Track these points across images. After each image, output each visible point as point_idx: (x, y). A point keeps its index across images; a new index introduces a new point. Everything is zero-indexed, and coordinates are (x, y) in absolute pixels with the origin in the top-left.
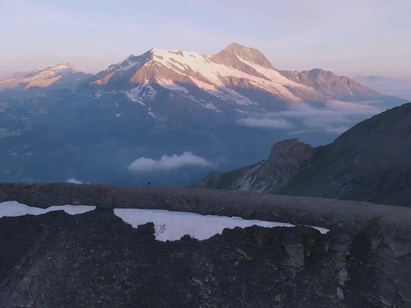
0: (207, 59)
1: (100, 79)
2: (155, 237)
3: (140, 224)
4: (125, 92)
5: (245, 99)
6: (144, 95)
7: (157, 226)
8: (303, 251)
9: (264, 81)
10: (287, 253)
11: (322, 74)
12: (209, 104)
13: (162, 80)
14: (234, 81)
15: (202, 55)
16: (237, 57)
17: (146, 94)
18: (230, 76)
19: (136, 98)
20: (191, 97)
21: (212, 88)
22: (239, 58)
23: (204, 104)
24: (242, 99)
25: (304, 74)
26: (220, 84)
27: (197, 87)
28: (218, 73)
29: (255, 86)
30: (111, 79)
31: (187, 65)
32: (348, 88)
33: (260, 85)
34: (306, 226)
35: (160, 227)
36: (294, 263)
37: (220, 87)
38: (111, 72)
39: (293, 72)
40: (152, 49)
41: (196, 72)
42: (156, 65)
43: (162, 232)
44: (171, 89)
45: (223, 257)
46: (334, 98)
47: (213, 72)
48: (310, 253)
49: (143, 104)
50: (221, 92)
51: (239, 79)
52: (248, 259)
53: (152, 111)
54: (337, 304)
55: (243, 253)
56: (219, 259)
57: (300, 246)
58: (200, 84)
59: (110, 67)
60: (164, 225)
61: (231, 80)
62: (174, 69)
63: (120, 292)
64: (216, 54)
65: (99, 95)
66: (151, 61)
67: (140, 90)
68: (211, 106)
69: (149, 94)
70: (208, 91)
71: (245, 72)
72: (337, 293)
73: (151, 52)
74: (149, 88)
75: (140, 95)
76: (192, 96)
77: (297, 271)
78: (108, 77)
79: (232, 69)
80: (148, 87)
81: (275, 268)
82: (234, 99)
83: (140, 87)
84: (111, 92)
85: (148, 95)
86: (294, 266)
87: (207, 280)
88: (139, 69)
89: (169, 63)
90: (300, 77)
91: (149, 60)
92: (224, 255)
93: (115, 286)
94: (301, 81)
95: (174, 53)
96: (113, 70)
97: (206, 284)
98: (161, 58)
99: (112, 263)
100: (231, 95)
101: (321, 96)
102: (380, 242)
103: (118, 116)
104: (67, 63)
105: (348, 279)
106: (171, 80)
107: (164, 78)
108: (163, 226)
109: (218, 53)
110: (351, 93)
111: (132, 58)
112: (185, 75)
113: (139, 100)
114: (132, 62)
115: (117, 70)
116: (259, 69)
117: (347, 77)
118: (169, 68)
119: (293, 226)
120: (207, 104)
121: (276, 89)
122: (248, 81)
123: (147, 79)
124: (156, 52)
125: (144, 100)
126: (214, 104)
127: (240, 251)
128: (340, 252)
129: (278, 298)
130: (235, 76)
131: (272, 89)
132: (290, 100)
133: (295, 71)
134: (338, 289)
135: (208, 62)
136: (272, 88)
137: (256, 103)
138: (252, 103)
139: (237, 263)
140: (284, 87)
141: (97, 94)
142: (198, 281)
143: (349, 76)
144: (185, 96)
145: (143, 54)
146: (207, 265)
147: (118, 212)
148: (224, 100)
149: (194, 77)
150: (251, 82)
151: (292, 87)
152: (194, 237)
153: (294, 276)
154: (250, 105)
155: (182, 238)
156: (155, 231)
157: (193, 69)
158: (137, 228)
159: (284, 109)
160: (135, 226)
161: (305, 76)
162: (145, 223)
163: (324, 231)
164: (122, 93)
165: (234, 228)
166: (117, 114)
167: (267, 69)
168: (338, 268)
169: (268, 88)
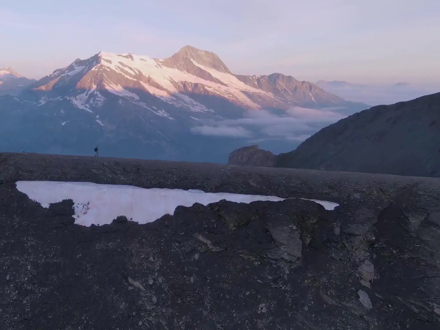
0: (159, 63)
1: (43, 85)
2: (74, 220)
3: (53, 202)
4: (71, 99)
5: (200, 106)
6: (91, 102)
7: (78, 204)
8: (299, 235)
9: (220, 86)
10: (273, 240)
11: (283, 79)
12: (161, 111)
13: (111, 85)
14: (188, 87)
15: (153, 58)
16: (191, 61)
17: (94, 101)
18: (184, 81)
19: (82, 105)
20: (143, 105)
21: (164, 94)
22: (193, 62)
23: (156, 111)
24: (197, 105)
25: (263, 79)
26: (173, 89)
27: (148, 93)
28: (171, 78)
29: (211, 92)
30: (55, 85)
31: (136, 69)
32: (310, 94)
33: (216, 91)
34: (302, 199)
35: (83, 205)
36: (285, 254)
37: (173, 92)
38: (56, 77)
39: (251, 77)
40: (100, 52)
41: (147, 76)
42: (104, 70)
43: (85, 213)
44: (121, 95)
45: (175, 247)
46: (296, 105)
47: (165, 77)
48: (311, 239)
49: (90, 111)
50: (175, 99)
51: (193, 85)
52: (213, 250)
53: (99, 119)
54: (361, 317)
55: (205, 241)
56: (170, 250)
57: (295, 228)
58: (152, 90)
59: (54, 72)
60: (89, 204)
61: (184, 86)
62: (123, 74)
63: (15, 300)
64: (169, 57)
65: (43, 102)
66: (99, 65)
67: (87, 97)
68: (164, 113)
69: (97, 100)
70: (161, 98)
71: (200, 77)
72: (360, 299)
73: (99, 55)
74: (97, 95)
75: (87, 101)
76: (142, 103)
77: (290, 266)
78: (52, 83)
79: (186, 73)
80: (95, 93)
81: (256, 263)
82: (188, 105)
83: (87, 93)
84: (56, 99)
85: (96, 102)
86: (286, 257)
87: (151, 282)
88: (85, 74)
89: (119, 67)
90: (259, 82)
91: (97, 64)
92: (177, 244)
93: (9, 292)
94: (260, 86)
95: (123, 56)
96: (59, 75)
97: (149, 287)
98: (110, 62)
99: (7, 258)
100: (185, 102)
101: (281, 102)
102: (423, 218)
103: (63, 124)
104: (9, 68)
105: (376, 278)
106: (120, 85)
107: (113, 84)
108: (86, 204)
109: (171, 57)
110: (313, 99)
111: (79, 62)
112: (135, 80)
113: (86, 107)
114: (78, 66)
115: (63, 75)
116: (215, 73)
117: (309, 83)
118: (118, 73)
119: (282, 200)
120: (159, 111)
121: (233, 95)
122: (203, 86)
123: (95, 85)
124: (104, 55)
125: (91, 107)
126: (167, 111)
127: (201, 238)
128: (360, 235)
129: (263, 308)
130: (189, 81)
131: (229, 95)
132: (248, 107)
133: (253, 76)
134: (361, 293)
135: (161, 67)
136: (229, 93)
137: (212, 110)
138: (207, 110)
139: (197, 256)
140: (241, 93)
141: (40, 101)
142: (137, 284)
143: (311, 81)
144: (136, 103)
145: (90, 57)
146: (151, 259)
147: (22, 186)
148: (177, 106)
149: (145, 82)
150: (206, 88)
151: (250, 92)
152: (132, 219)
153: (286, 274)
154: (206, 112)
155: (114, 220)
156: (75, 211)
157: (144, 74)
158: (48, 208)
159: (241, 117)
160: (45, 205)
161: (264, 81)
162: (61, 201)
163: (330, 206)
164: (68, 99)
165: (191, 205)
166: (63, 122)
167: (223, 74)
168: (357, 260)
169: (224, 94)
